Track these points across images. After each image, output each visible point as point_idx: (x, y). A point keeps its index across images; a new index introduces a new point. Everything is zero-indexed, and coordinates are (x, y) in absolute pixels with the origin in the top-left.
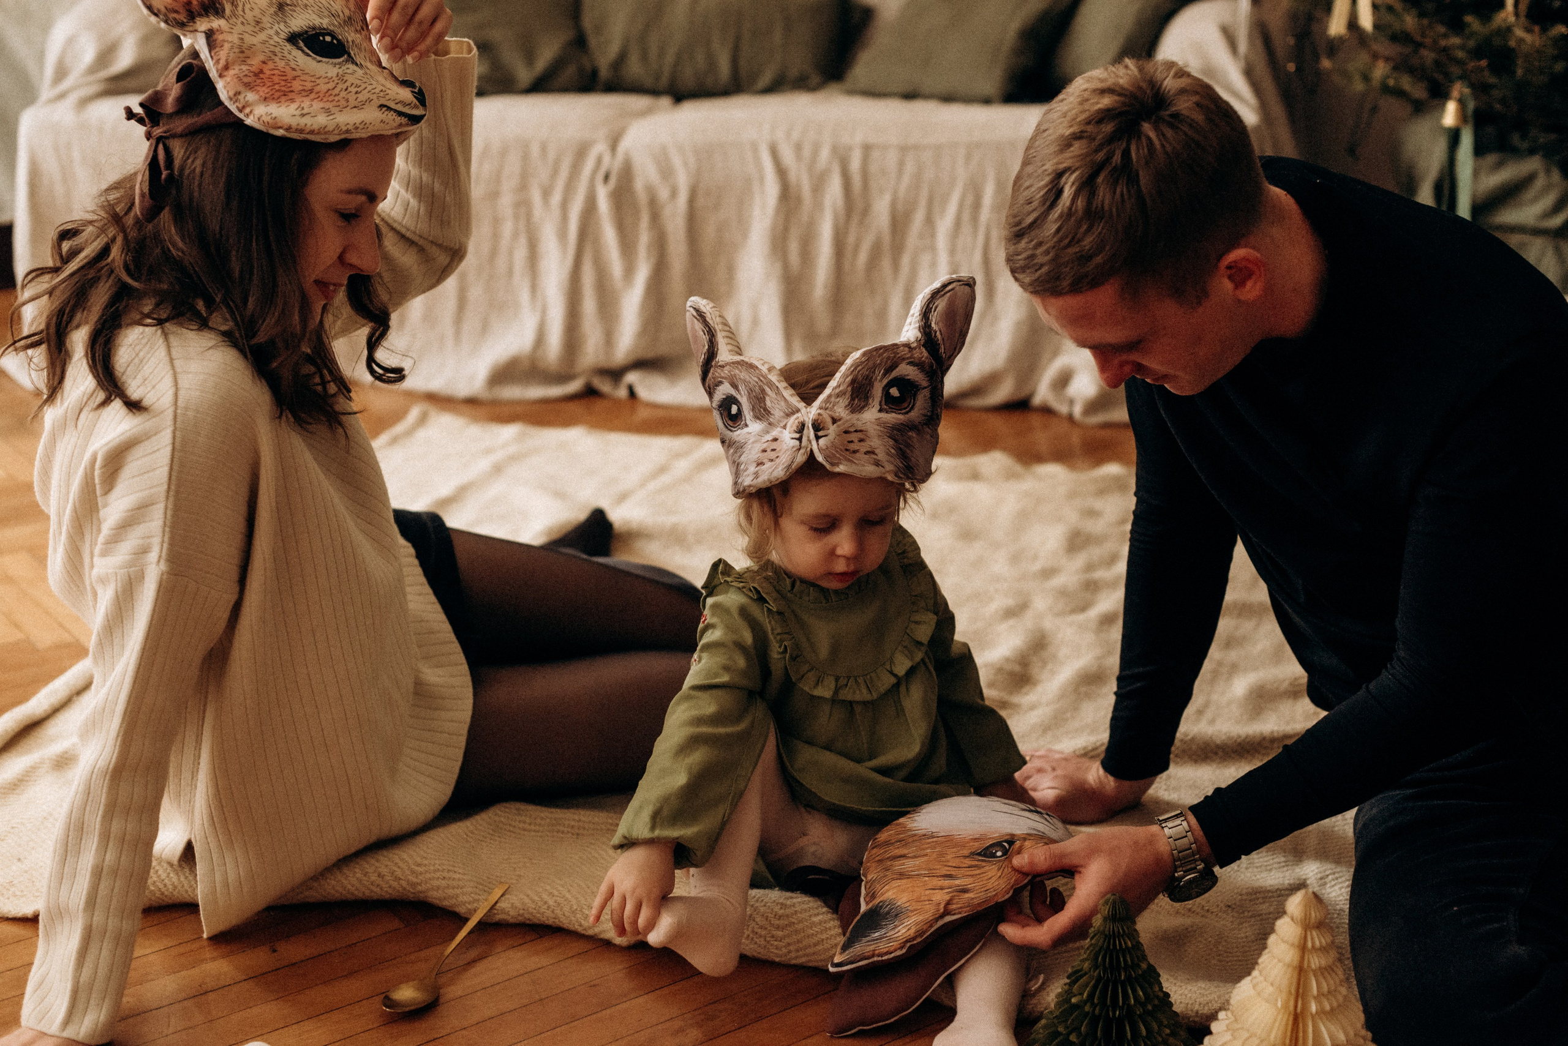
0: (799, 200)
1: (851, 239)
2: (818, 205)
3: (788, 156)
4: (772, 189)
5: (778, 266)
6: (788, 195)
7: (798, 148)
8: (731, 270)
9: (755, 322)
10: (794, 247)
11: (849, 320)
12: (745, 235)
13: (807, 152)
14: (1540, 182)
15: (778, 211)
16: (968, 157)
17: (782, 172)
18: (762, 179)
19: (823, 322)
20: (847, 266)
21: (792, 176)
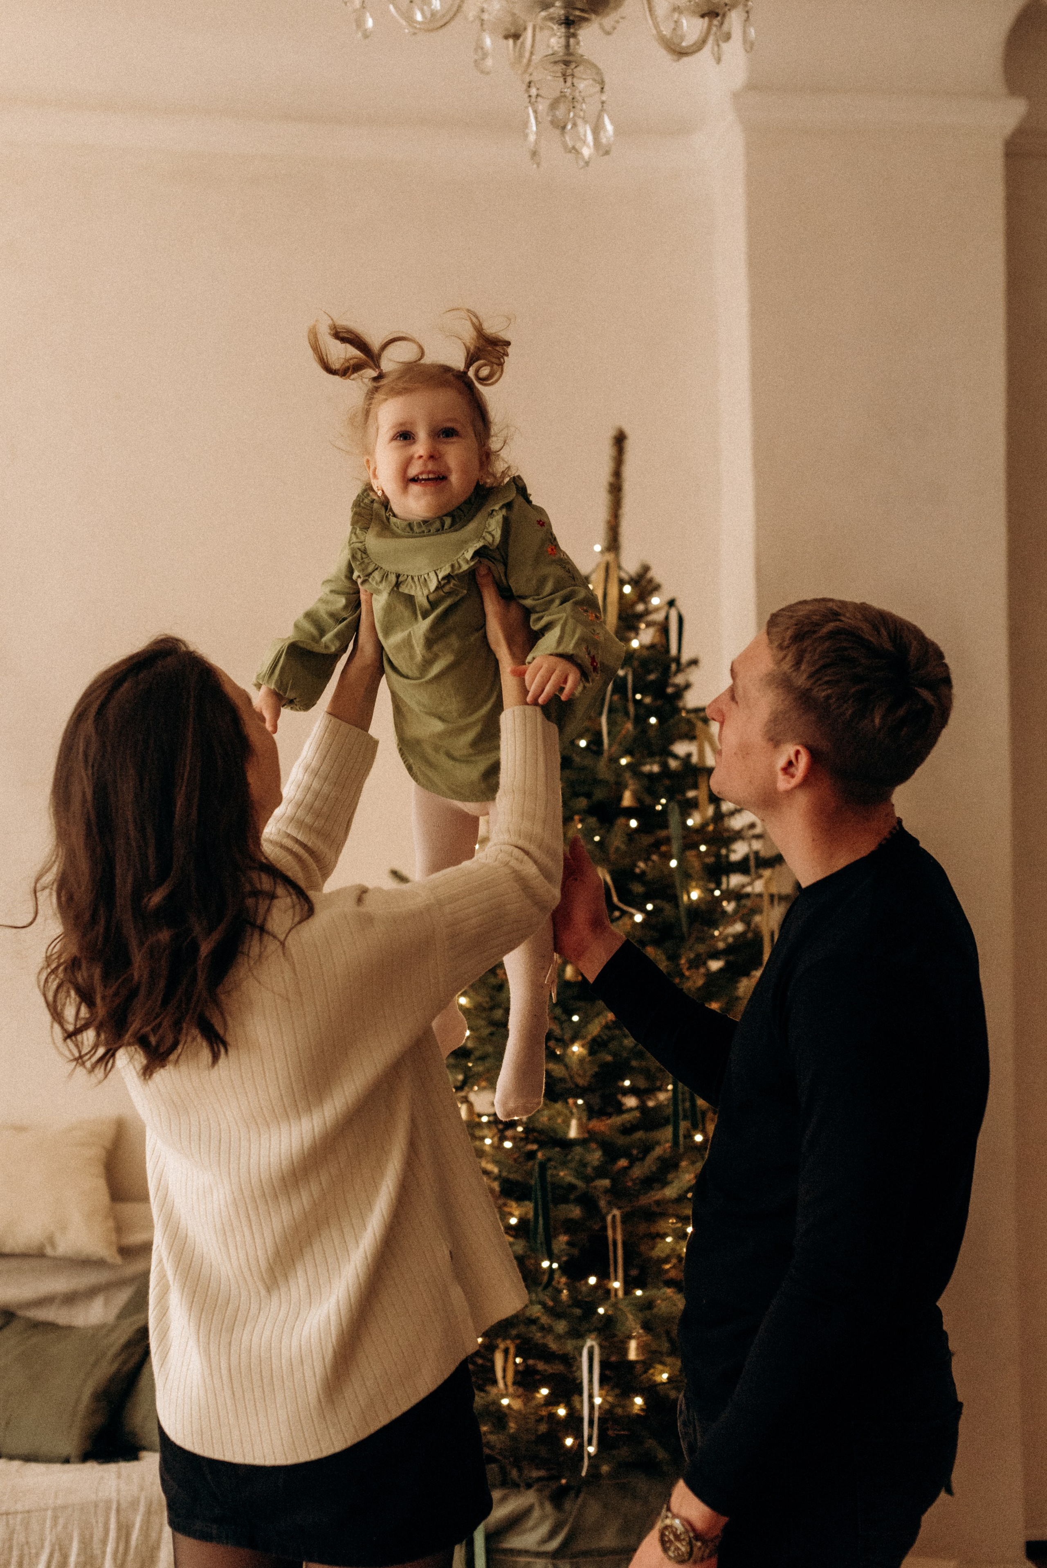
14: (536, 1513)
16: (55, 1519)
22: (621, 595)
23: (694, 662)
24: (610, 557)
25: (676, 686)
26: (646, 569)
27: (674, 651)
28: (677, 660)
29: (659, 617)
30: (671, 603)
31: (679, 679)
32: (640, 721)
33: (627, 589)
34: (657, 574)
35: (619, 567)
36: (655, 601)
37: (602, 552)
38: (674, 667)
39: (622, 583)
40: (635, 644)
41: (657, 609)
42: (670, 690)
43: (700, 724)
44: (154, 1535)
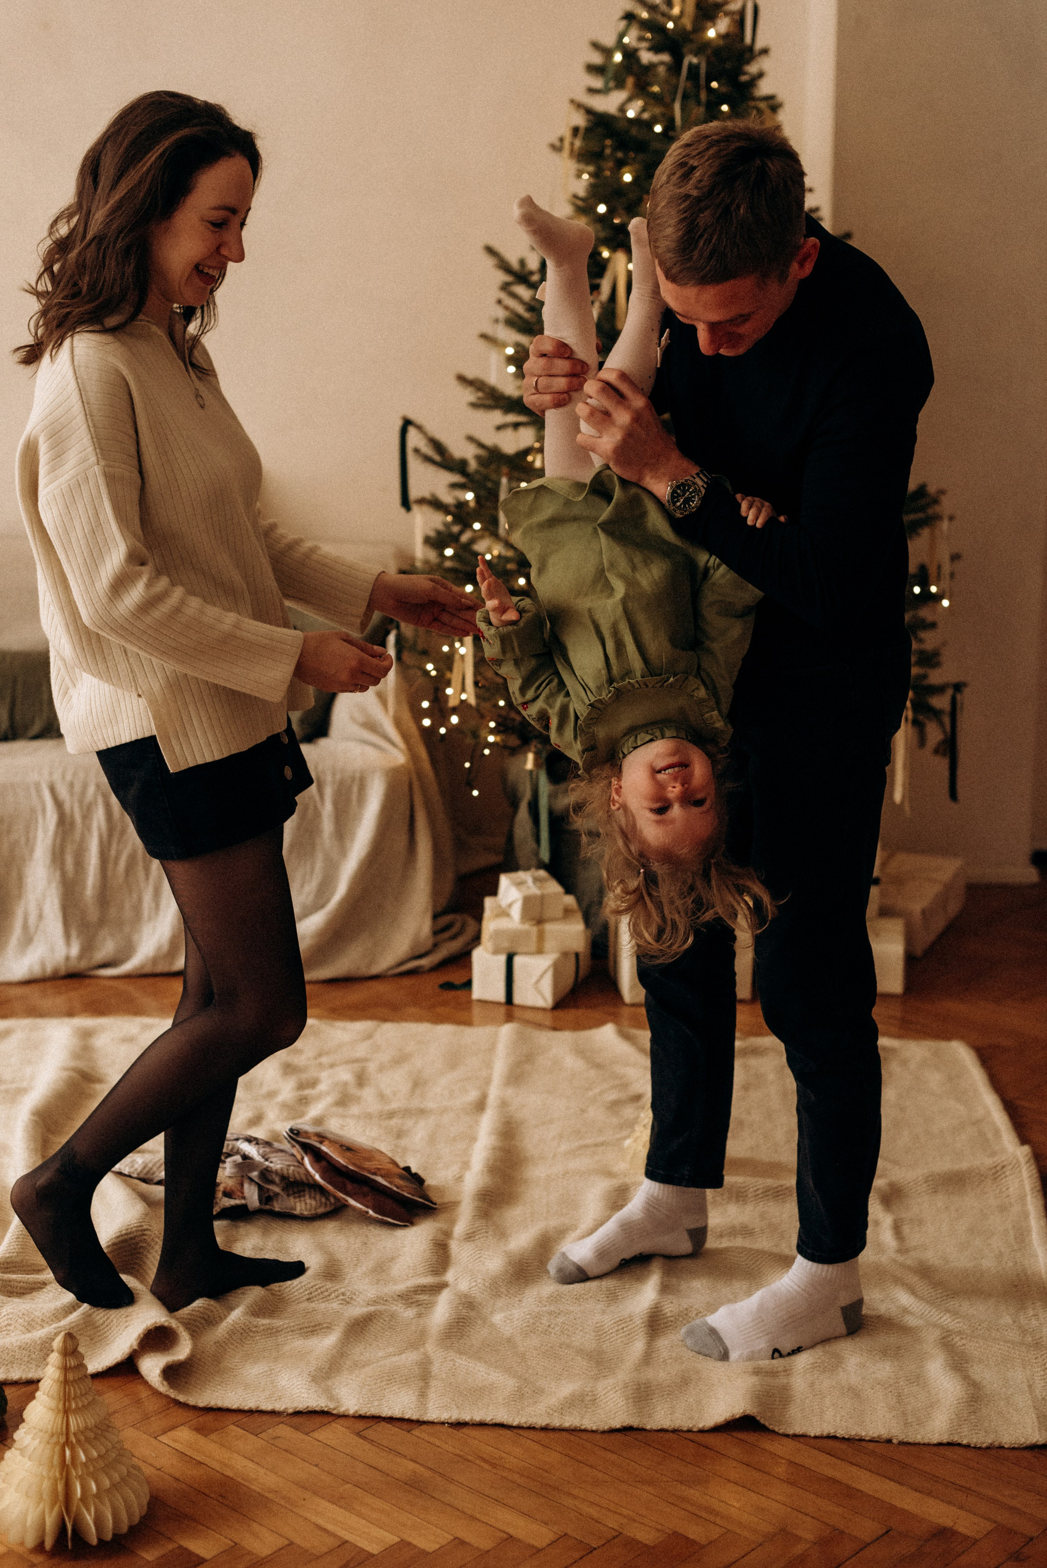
0: (72, 824)
1: (113, 853)
2: (87, 828)
3: (63, 793)
4: (51, 817)
5: (58, 874)
6: (64, 823)
7: (71, 785)
8: (20, 878)
9: (40, 916)
10: (69, 860)
11: (113, 912)
12: (32, 851)
13: (77, 788)
15: (56, 833)
17: (59, 804)
18: (44, 810)
19: (93, 914)
20: (109, 873)
21: (67, 806)
23: (765, 51)
25: (750, 74)
27: (748, 39)
28: (751, 48)
29: (736, 6)
31: (753, 69)
32: (713, 108)
38: (747, 55)
40: (711, 33)
42: (744, 78)
43: (768, 112)
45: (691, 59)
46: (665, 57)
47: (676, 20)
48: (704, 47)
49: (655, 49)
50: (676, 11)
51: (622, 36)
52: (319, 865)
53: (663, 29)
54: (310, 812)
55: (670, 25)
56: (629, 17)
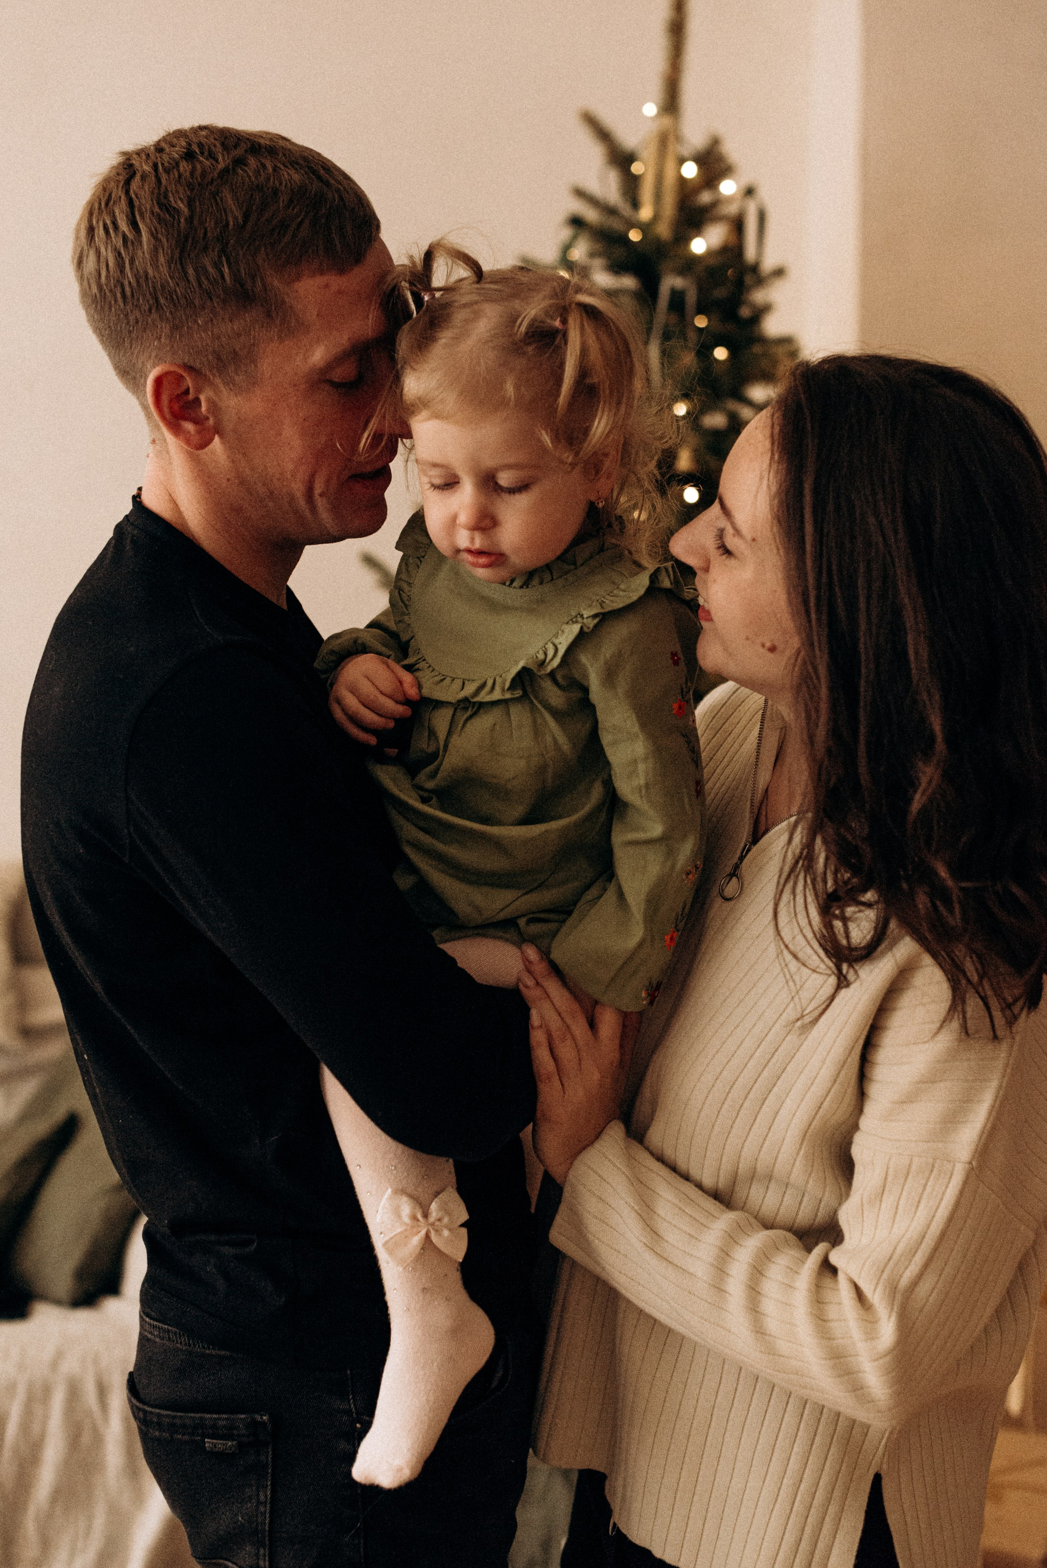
22: (682, 180)
23: (779, 272)
24: (667, 121)
25: (753, 306)
26: (715, 142)
27: (750, 255)
28: (755, 269)
29: (732, 209)
30: (749, 192)
31: (759, 296)
32: (704, 352)
33: (690, 170)
34: (732, 150)
35: (679, 139)
36: (728, 187)
37: (659, 114)
38: (748, 279)
39: (682, 161)
40: (699, 247)
41: (730, 199)
42: (745, 312)
44: (36, 1428)
45: (671, 282)
46: (628, 282)
47: (645, 228)
48: (690, 264)
49: (616, 268)
50: (646, 213)
51: (567, 248)
52: (100, 1521)
53: (624, 240)
54: (86, 1438)
55: (634, 236)
56: (576, 222)
